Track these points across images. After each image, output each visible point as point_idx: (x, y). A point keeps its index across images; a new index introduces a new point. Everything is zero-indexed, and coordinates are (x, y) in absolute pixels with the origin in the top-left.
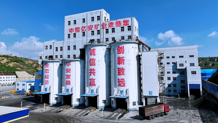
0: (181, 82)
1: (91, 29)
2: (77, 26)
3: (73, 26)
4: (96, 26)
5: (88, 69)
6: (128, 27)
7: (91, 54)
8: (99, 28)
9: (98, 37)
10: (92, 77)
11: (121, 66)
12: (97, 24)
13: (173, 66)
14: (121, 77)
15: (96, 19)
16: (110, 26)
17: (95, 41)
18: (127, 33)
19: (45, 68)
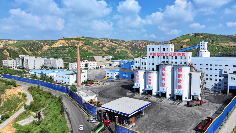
0: (225, 83)
1: (163, 55)
2: (154, 52)
3: (152, 51)
4: (166, 54)
6: (185, 57)
7: (163, 70)
8: (168, 55)
9: (167, 60)
10: (163, 82)
11: (180, 79)
12: (166, 52)
13: (220, 72)
14: (179, 84)
15: (166, 49)
16: (174, 55)
17: (165, 62)
18: (183, 60)
19: (136, 74)
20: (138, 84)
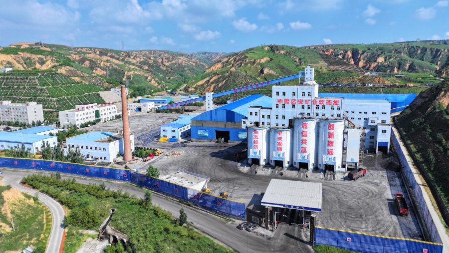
0: (371, 138)
1: (302, 103)
2: (286, 97)
3: (281, 96)
4: (307, 101)
5: (299, 139)
6: (338, 106)
7: (303, 127)
8: (310, 103)
9: (309, 111)
10: (304, 145)
11: (331, 139)
12: (308, 99)
13: (364, 122)
14: (330, 148)
15: (306, 94)
16: (320, 103)
17: (305, 114)
18: (336, 112)
19: (254, 134)
20: (257, 150)
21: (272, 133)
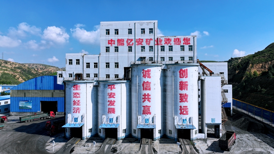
1: (141, 44)
2: (120, 37)
3: (113, 37)
4: (148, 41)
6: (189, 46)
7: (144, 76)
8: (152, 44)
9: (151, 54)
10: (146, 103)
11: (183, 92)
12: (149, 38)
14: (183, 104)
16: (166, 43)
17: (146, 59)
18: (187, 54)
19: (73, 91)
20: (78, 115)
21: (101, 88)
